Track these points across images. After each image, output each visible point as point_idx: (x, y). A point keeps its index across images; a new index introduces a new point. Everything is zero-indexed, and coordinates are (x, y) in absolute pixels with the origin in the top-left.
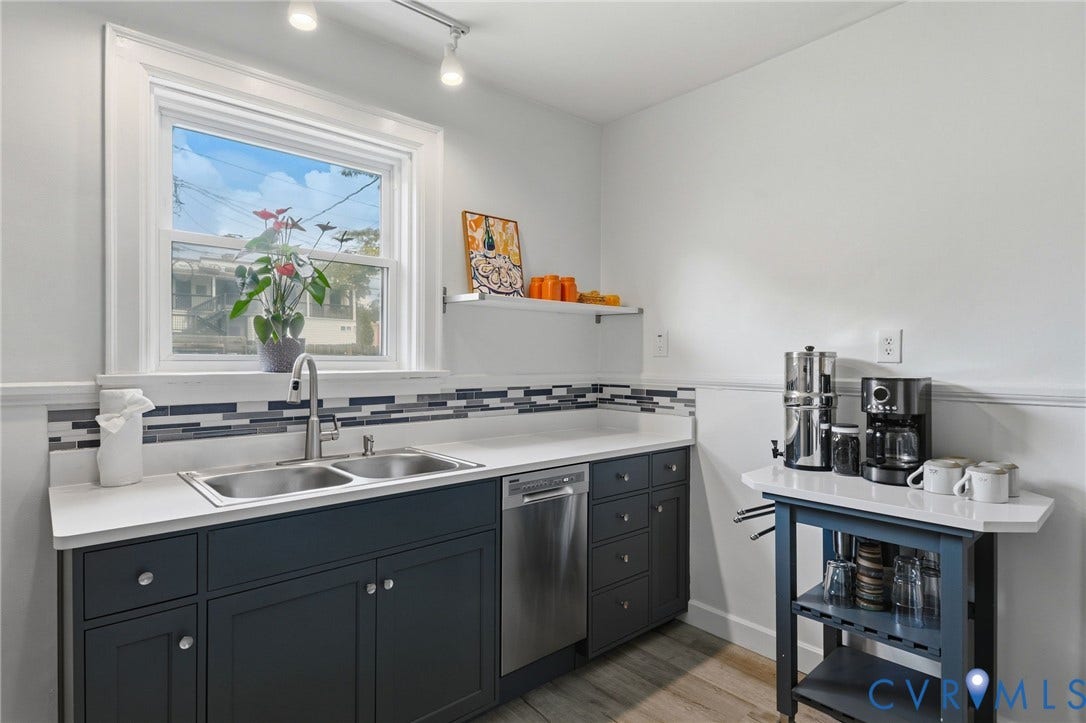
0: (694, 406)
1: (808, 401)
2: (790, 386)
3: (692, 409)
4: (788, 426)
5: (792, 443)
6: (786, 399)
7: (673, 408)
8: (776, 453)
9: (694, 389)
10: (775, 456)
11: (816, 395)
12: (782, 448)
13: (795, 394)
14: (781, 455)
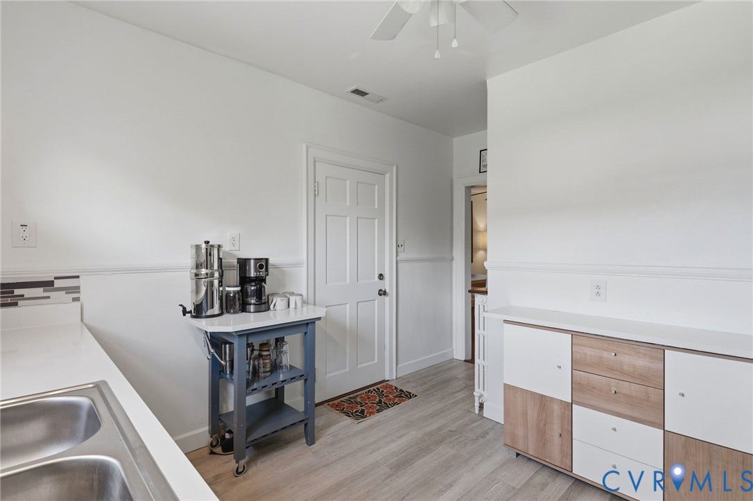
0: (79, 292)
1: (212, 275)
2: (198, 266)
3: (75, 295)
4: (197, 292)
5: (202, 303)
6: (196, 275)
7: (49, 297)
8: (185, 312)
9: (78, 277)
10: (184, 315)
11: (216, 270)
12: (190, 307)
13: (204, 271)
14: (189, 312)
